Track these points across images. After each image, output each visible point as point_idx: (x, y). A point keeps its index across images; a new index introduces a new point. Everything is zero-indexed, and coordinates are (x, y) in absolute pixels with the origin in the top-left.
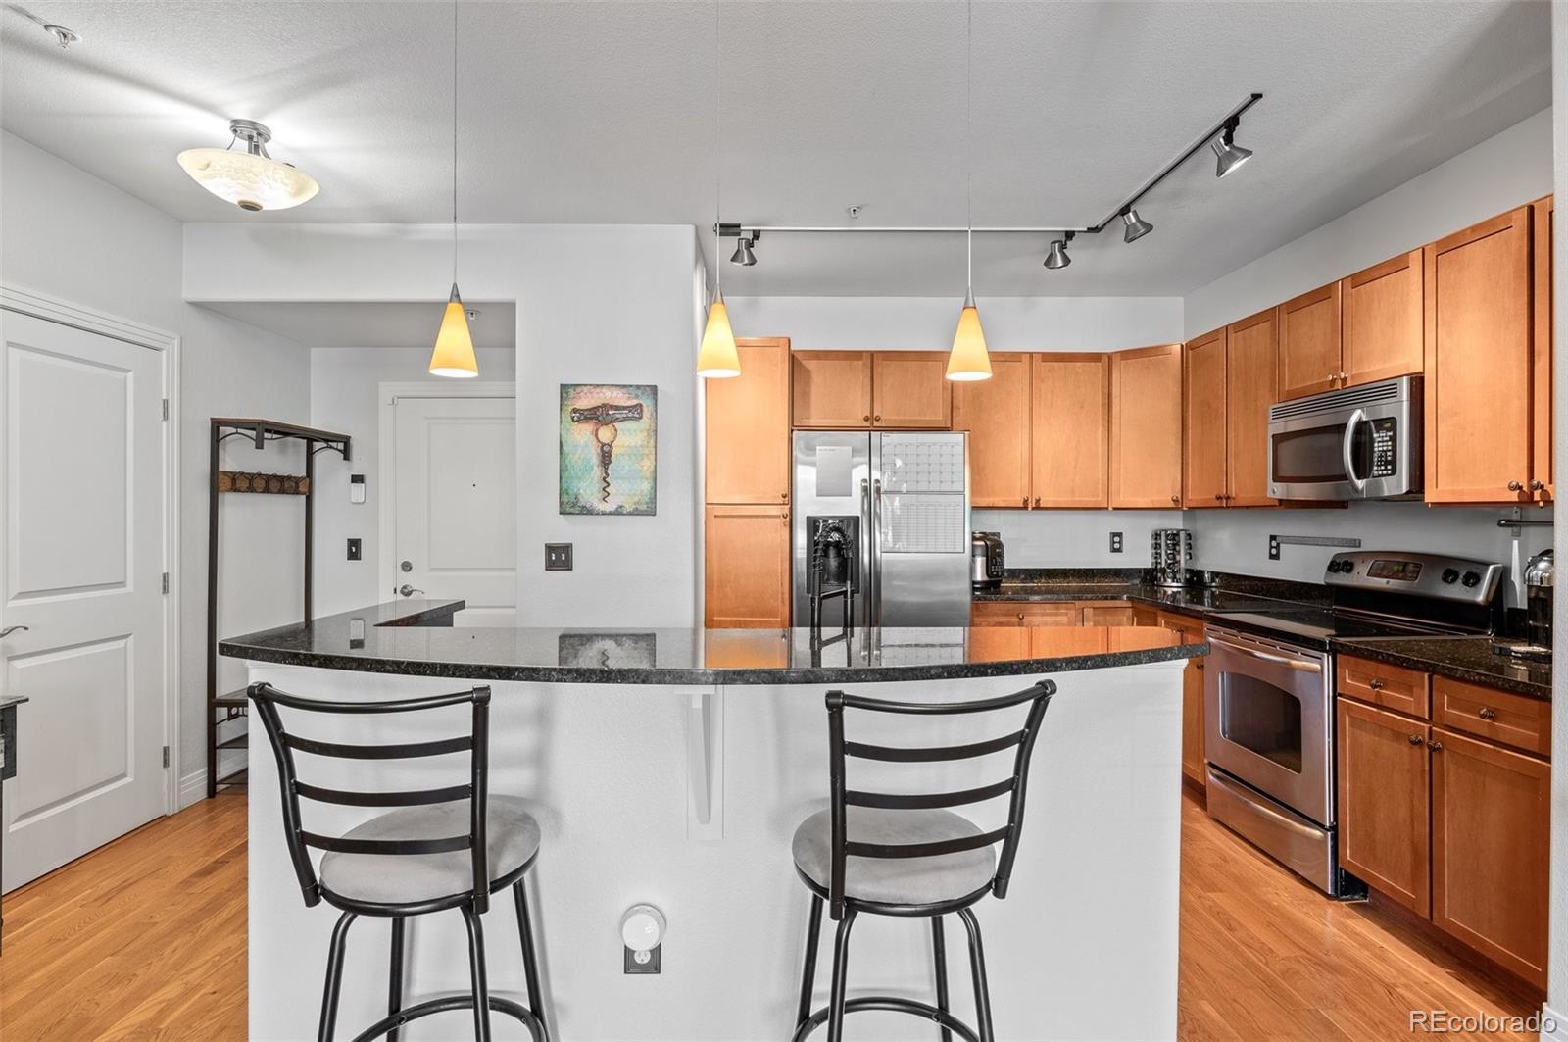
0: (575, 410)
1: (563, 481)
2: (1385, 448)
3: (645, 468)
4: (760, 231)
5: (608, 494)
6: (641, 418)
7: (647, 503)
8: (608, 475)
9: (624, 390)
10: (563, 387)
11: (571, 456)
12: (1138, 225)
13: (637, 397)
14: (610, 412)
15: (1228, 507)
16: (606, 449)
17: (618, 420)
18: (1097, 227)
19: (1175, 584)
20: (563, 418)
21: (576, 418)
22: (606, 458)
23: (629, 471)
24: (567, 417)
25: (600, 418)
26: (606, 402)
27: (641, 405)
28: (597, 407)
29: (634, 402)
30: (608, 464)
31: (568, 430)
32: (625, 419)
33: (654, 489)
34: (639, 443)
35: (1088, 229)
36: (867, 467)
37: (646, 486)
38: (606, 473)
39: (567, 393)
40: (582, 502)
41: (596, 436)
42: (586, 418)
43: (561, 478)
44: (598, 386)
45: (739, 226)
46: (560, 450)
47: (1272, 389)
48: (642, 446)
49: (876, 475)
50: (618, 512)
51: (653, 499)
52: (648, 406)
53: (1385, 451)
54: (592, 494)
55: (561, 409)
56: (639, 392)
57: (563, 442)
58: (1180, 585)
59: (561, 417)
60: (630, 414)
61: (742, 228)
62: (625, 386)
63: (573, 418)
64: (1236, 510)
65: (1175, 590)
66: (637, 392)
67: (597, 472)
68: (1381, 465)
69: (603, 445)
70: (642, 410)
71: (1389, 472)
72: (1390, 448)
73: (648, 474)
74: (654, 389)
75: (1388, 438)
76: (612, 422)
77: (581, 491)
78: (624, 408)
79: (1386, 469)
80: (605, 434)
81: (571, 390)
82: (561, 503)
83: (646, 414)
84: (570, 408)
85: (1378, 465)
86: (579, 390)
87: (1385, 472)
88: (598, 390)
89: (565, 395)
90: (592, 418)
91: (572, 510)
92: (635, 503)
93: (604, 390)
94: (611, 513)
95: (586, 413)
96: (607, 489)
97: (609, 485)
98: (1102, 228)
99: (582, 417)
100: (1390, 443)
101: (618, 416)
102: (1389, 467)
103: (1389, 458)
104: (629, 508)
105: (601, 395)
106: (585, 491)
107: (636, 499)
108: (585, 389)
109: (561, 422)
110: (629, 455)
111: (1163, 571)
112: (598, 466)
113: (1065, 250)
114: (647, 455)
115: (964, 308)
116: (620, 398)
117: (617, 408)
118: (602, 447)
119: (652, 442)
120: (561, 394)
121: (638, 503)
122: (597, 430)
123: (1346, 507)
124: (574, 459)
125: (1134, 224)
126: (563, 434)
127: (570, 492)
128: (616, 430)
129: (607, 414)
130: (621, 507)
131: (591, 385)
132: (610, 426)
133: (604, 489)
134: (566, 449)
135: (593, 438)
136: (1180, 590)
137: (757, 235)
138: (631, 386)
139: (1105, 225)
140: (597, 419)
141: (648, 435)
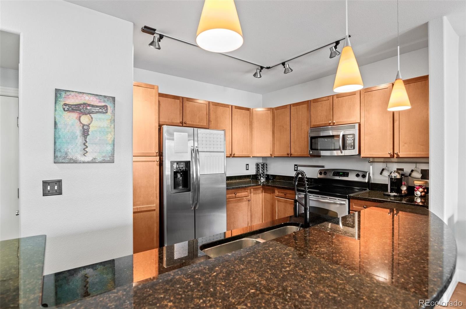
0: (65, 105)
1: (57, 144)
2: (351, 142)
3: (109, 138)
4: (163, 35)
5: (87, 152)
6: (107, 113)
7: (110, 157)
8: (87, 142)
9: (97, 97)
10: (57, 90)
11: (63, 130)
12: (289, 69)
13: (104, 101)
14: (88, 108)
15: (290, 157)
16: (85, 127)
17: (93, 113)
18: (270, 67)
19: (263, 179)
20: (57, 108)
21: (66, 109)
22: (85, 133)
23: (99, 140)
24: (60, 107)
25: (82, 110)
26: (86, 102)
27: (106, 106)
28: (80, 105)
29: (103, 104)
30: (87, 136)
31: (61, 116)
32: (97, 113)
33: (114, 149)
34: (106, 125)
35: (267, 67)
36: (193, 141)
37: (109, 148)
38: (85, 141)
39: (60, 94)
40: (70, 156)
41: (80, 120)
42: (73, 109)
43: (55, 143)
44: (81, 93)
45: (155, 30)
46: (55, 126)
47: (307, 124)
48: (107, 127)
49: (196, 145)
50: (93, 162)
51: (113, 155)
52: (110, 107)
53: (351, 143)
54: (77, 152)
55: (55, 103)
56: (106, 99)
57: (57, 122)
58: (265, 179)
59: (55, 107)
60: (100, 110)
61: (156, 32)
62: (97, 95)
63: (64, 109)
64: (292, 158)
65: (263, 181)
66: (104, 99)
67: (80, 140)
68: (349, 147)
69: (84, 125)
70: (107, 109)
71: (352, 149)
72: (352, 142)
73: (111, 142)
74: (114, 98)
75: (352, 140)
76: (89, 113)
77: (69, 150)
78: (97, 106)
79: (351, 148)
80: (85, 119)
81: (63, 94)
82: (55, 157)
83: (110, 110)
84: (62, 103)
85: (348, 146)
86: (68, 93)
87: (351, 149)
88: (81, 95)
89: (58, 95)
90: (77, 110)
91: (63, 161)
92: (103, 157)
93: (85, 95)
94: (88, 162)
95: (73, 107)
96: (86, 149)
97: (87, 147)
98: (271, 68)
99: (70, 109)
100: (352, 141)
101: (93, 110)
102: (352, 147)
103: (352, 145)
104: (99, 159)
105: (82, 98)
106: (72, 150)
107: (104, 155)
108: (73, 94)
109: (55, 110)
110: (100, 132)
111: (260, 175)
112: (80, 137)
113: (260, 72)
114: (110, 132)
115: (396, 80)
116: (94, 101)
117: (93, 106)
118: (83, 126)
119: (113, 126)
120: (56, 94)
121: (104, 157)
122: (80, 117)
123: (320, 157)
124: (63, 131)
125: (288, 68)
126: (57, 117)
127: (62, 151)
128: (92, 118)
129: (87, 109)
130: (95, 159)
131: (76, 92)
132: (88, 115)
133: (84, 149)
134: (59, 126)
135: (77, 121)
136: (265, 181)
137: (161, 37)
138: (101, 96)
139: (272, 67)
140: (80, 110)
141: (111, 122)
